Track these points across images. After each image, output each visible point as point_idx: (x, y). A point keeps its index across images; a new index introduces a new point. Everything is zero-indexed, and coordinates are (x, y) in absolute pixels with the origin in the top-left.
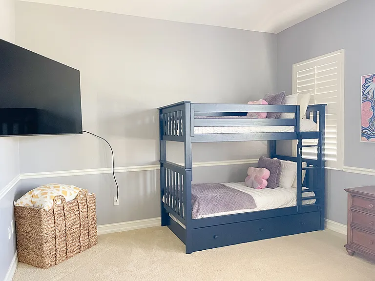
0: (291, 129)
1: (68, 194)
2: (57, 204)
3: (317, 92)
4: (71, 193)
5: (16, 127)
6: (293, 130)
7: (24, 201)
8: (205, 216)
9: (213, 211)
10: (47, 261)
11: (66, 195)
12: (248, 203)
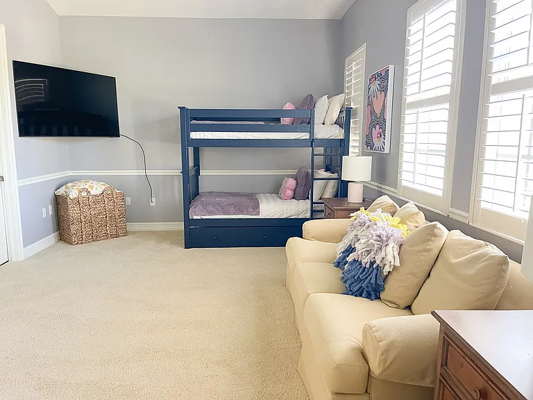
0: (306, 136)
1: (94, 188)
2: (83, 195)
3: (355, 92)
4: (97, 189)
5: (55, 130)
6: (308, 137)
7: (61, 192)
8: (204, 217)
9: (211, 213)
10: (74, 239)
11: (92, 189)
12: (250, 210)
